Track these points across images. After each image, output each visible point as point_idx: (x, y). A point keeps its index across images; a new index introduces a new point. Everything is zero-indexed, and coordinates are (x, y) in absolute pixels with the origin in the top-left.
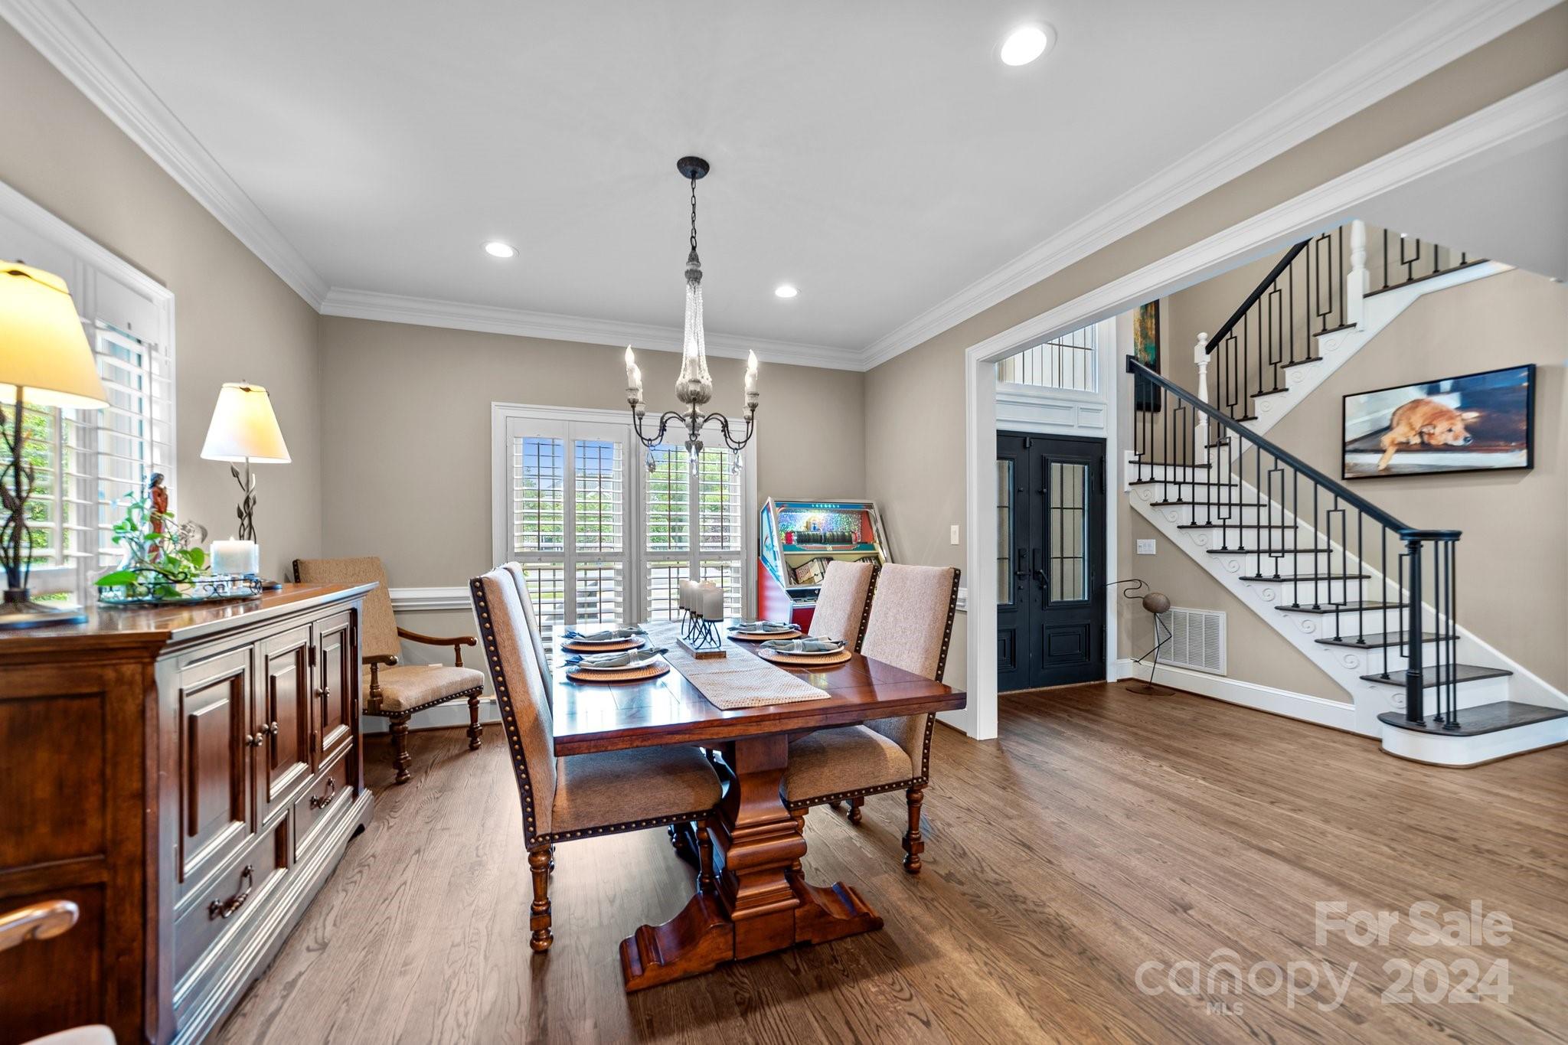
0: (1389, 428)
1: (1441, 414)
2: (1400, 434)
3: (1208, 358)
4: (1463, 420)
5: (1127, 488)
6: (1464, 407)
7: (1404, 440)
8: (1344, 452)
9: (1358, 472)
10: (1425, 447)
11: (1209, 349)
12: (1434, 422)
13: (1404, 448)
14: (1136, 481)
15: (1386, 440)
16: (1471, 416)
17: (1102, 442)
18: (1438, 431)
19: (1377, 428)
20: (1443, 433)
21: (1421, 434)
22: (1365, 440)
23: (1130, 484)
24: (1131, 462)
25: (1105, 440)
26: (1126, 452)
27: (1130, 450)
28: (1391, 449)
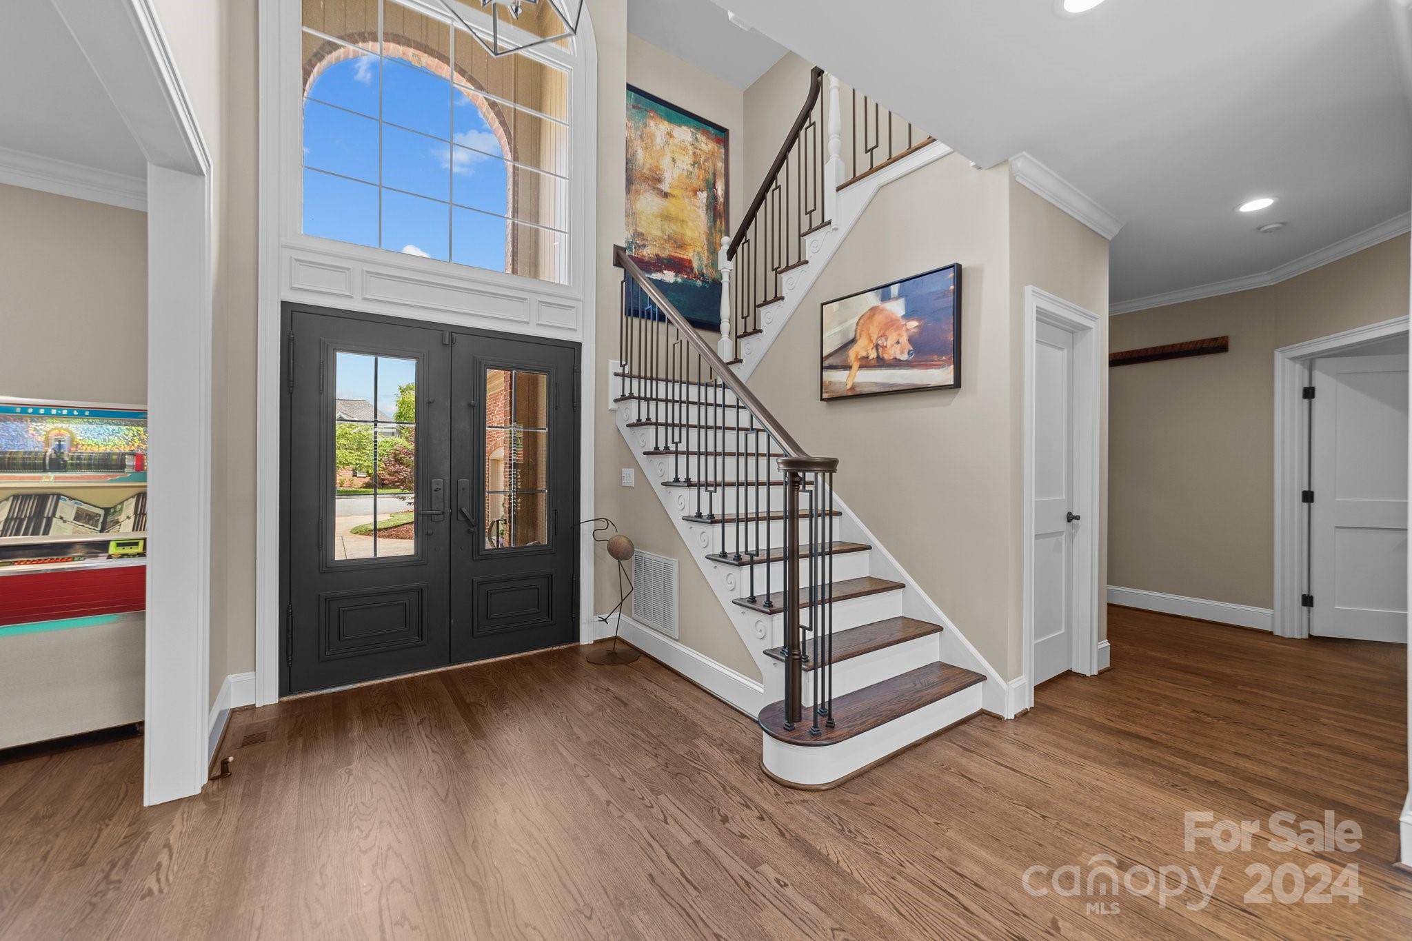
0: (853, 341)
1: (891, 324)
2: (862, 348)
3: (730, 265)
4: (907, 330)
5: (612, 405)
6: (908, 316)
7: (864, 354)
8: (822, 368)
9: (833, 392)
10: (881, 363)
11: (731, 253)
12: (887, 333)
13: (865, 364)
14: (620, 397)
15: (852, 353)
16: (913, 324)
17: (575, 348)
18: (889, 343)
19: (846, 340)
20: (893, 345)
21: (877, 346)
22: (836, 356)
23: (616, 401)
24: (616, 374)
25: (579, 345)
26: (611, 362)
27: (616, 359)
28: (856, 365)
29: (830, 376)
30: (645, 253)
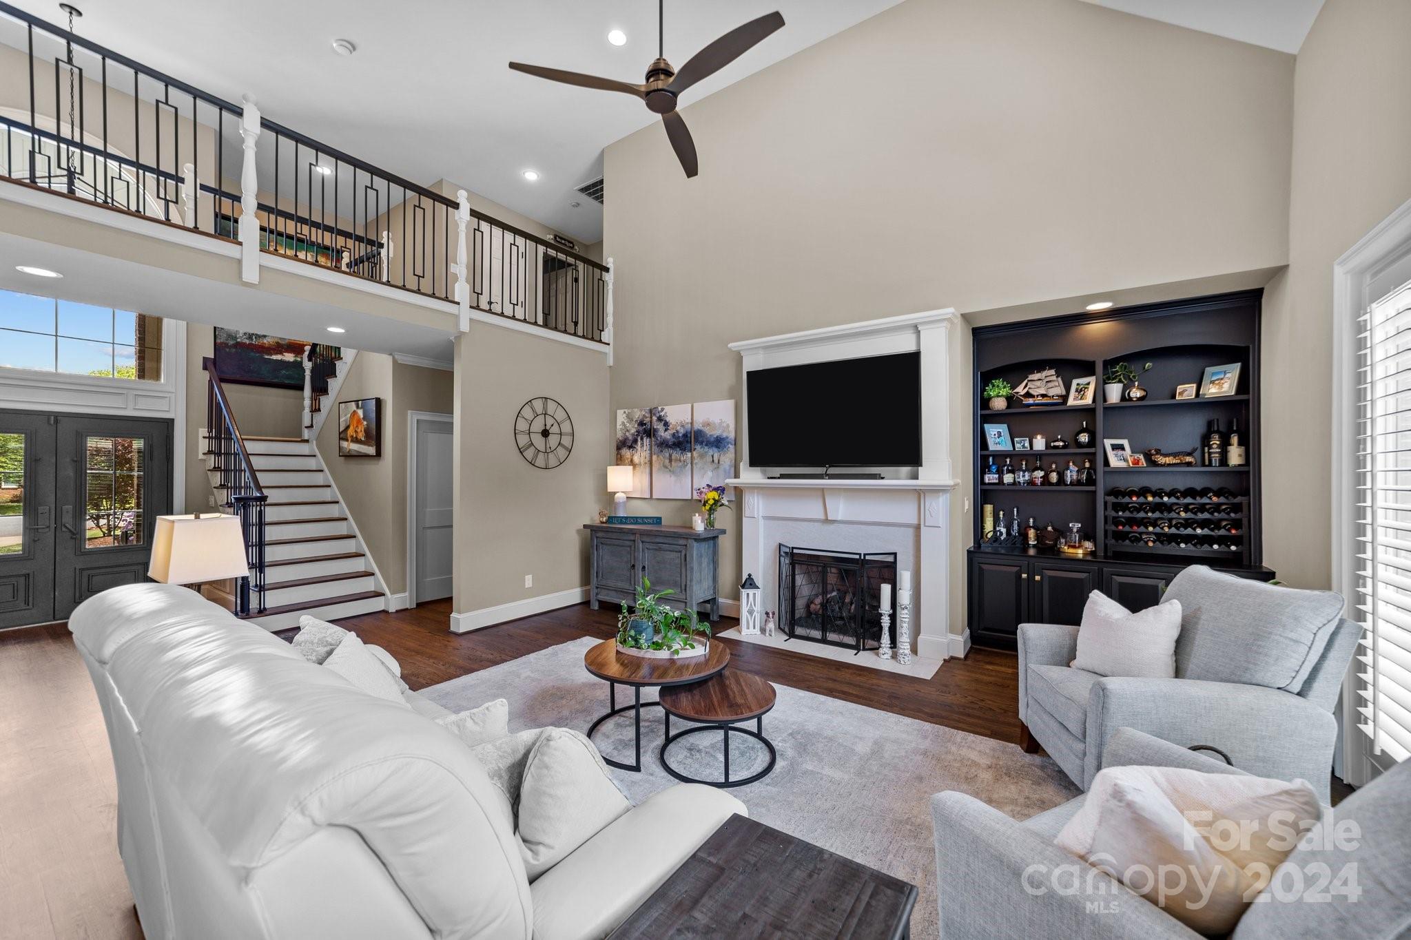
1: (359, 420)
2: (351, 430)
4: (364, 425)
5: (201, 457)
7: (352, 434)
8: (340, 438)
9: (343, 452)
11: (310, 357)
12: (358, 425)
14: (207, 452)
15: (348, 433)
17: (169, 424)
18: (359, 431)
21: (356, 432)
23: (204, 454)
24: (204, 437)
25: (173, 420)
26: (200, 429)
27: (205, 428)
28: (350, 439)
29: (345, 444)
30: (265, 341)
